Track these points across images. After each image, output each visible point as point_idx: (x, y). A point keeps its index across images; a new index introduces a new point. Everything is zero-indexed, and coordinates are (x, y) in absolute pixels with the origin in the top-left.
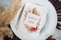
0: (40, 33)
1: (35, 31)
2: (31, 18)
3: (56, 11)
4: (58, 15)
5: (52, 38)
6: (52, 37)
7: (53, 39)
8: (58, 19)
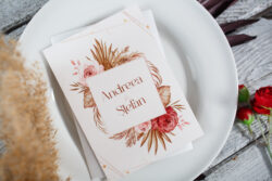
1: (172, 123)
2: (115, 93)
5: (252, 92)
6: (247, 91)
8: (212, 10)
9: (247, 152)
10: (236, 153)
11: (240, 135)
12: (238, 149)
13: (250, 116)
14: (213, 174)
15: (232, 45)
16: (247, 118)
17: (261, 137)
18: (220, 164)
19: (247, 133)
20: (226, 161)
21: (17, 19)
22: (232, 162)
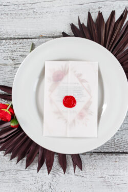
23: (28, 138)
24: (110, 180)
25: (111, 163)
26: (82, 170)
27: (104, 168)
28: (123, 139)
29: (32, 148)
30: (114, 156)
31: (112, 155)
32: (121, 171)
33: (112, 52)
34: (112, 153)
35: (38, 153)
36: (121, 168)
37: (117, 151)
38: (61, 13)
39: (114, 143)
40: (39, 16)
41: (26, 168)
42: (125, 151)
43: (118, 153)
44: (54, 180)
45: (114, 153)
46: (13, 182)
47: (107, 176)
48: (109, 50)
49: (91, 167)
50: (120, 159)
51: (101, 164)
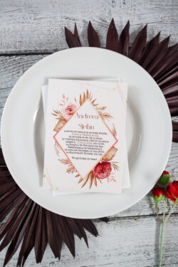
0: (130, 175)
3: (158, 83)
4: (166, 96)
5: (171, 180)
6: (168, 178)
7: (174, 182)
8: (173, 110)
9: (146, 219)
10: (139, 217)
11: (148, 205)
12: (142, 214)
13: (161, 196)
14: (115, 222)
15: (173, 141)
16: (158, 196)
17: (162, 214)
18: (124, 218)
19: (154, 207)
20: (129, 217)
21: (38, 49)
22: (133, 221)
23: (146, 69)
24: (27, 15)
25: (27, 40)
26: (65, 28)
27: (37, 32)
28: (11, 74)
29: (140, 55)
30: (23, 49)
31: (26, 51)
32: (12, 29)
33: (33, 202)
34: (27, 54)
35: (130, 48)
36: (14, 34)
37: (19, 57)
38: (108, 254)
39: (23, 68)
40: (141, 249)
41: (146, 26)
42: (8, 57)
43: (17, 55)
44: (108, 11)
45: (23, 54)
46: (167, 5)
47: (32, 21)
48: (37, 204)
49: (55, 32)
50: (15, 45)
51: (41, 37)
